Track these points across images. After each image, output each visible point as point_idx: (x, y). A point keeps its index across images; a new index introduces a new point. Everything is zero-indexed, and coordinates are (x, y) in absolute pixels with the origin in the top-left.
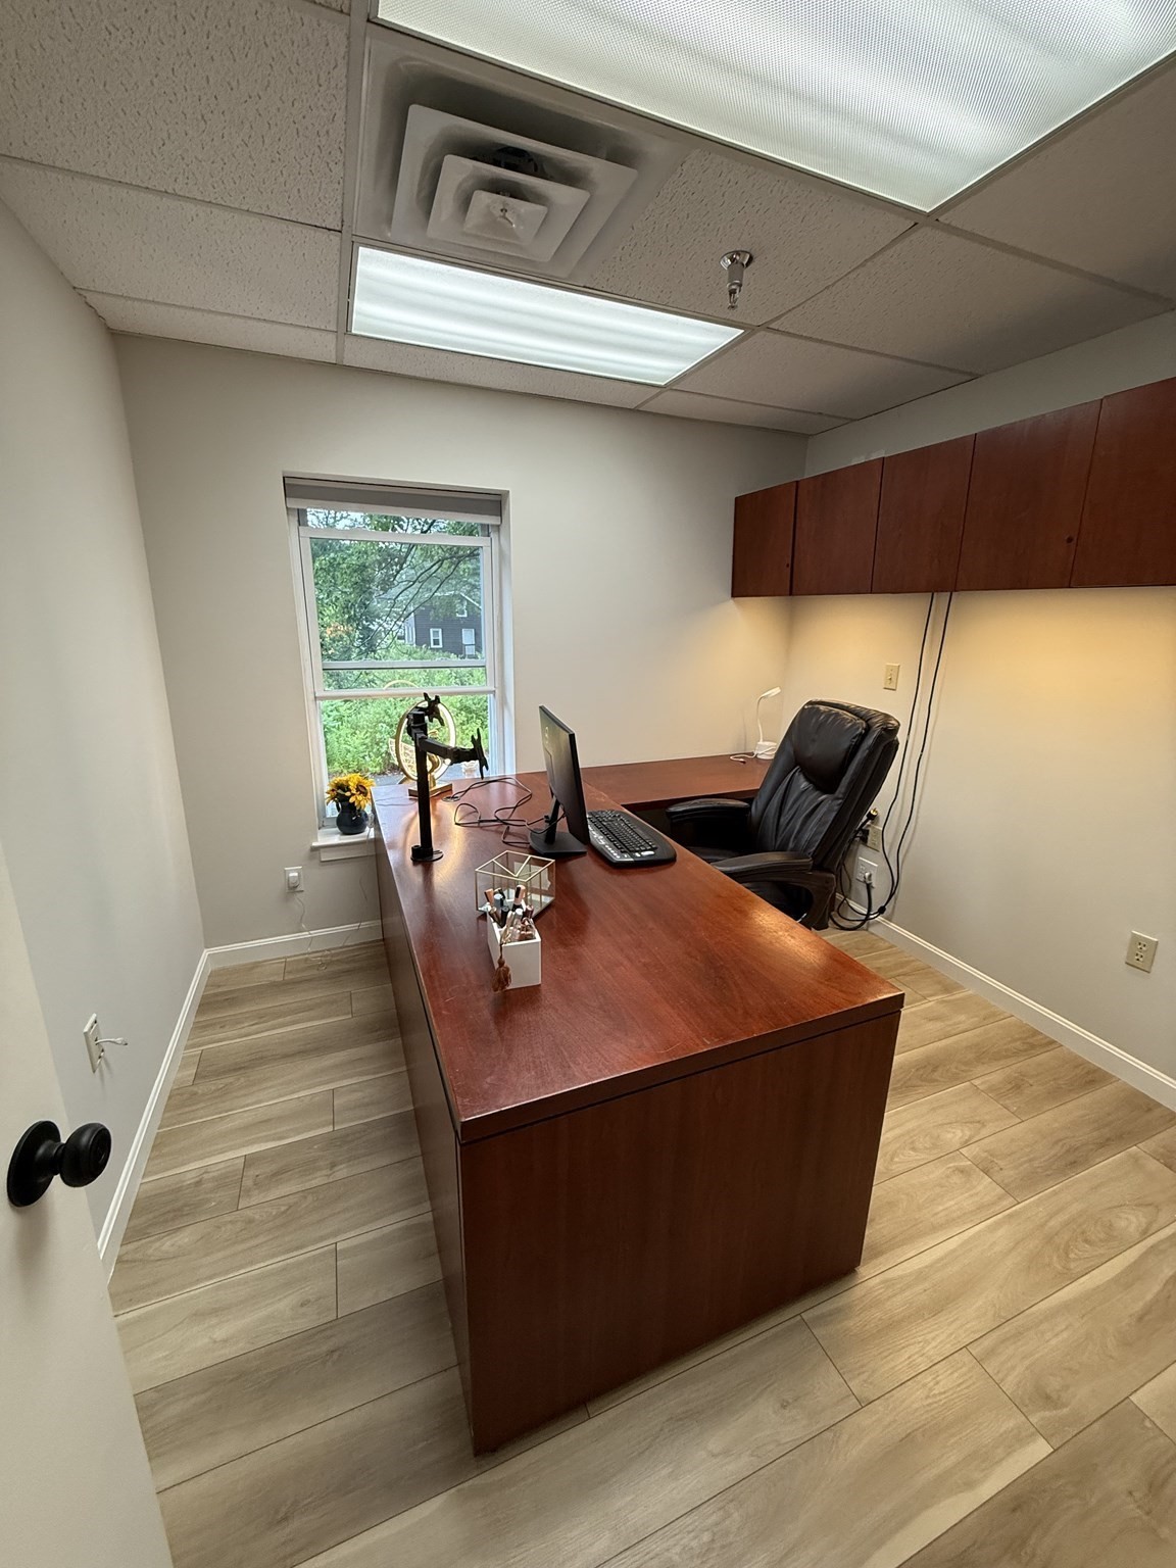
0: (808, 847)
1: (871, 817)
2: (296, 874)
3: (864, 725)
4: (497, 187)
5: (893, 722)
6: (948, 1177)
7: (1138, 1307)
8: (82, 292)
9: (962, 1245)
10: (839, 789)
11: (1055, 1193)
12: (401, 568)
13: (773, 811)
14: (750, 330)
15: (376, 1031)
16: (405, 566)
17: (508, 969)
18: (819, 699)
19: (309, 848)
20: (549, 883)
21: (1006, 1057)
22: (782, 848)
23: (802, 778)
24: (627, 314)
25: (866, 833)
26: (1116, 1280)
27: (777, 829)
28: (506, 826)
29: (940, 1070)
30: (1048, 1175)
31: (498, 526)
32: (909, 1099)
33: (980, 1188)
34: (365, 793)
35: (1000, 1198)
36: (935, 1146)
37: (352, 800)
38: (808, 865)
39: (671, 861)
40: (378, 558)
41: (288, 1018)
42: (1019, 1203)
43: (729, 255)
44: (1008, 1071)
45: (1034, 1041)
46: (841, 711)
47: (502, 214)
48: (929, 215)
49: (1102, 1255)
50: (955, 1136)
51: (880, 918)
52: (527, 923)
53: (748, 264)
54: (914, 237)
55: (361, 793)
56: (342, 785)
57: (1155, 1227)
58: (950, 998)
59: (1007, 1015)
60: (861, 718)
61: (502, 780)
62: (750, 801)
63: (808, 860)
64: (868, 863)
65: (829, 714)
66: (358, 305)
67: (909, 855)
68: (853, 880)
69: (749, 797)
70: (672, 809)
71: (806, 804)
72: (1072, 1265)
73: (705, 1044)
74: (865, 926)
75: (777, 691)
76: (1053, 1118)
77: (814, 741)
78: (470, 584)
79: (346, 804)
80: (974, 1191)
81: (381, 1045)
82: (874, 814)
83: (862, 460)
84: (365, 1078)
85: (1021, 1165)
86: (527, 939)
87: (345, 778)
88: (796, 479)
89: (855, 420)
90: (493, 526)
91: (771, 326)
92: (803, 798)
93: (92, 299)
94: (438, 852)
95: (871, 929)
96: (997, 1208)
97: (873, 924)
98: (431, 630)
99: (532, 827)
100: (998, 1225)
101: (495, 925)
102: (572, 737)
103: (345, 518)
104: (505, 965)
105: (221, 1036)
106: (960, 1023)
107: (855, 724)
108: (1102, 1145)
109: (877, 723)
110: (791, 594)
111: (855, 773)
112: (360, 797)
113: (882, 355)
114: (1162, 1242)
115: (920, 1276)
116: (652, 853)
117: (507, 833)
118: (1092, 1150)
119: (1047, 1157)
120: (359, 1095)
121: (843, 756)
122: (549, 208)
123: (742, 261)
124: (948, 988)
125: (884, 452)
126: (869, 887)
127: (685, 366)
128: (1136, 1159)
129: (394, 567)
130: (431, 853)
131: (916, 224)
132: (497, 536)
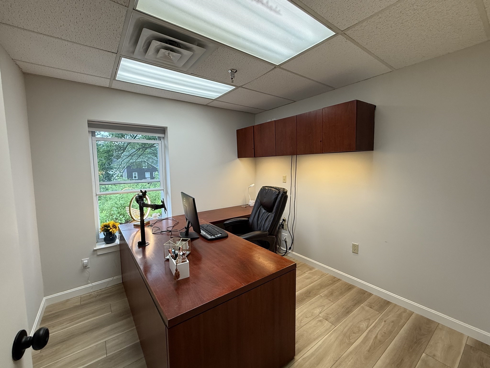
0: (267, 229)
1: (284, 220)
2: (87, 261)
3: (278, 191)
4: (166, 48)
5: (286, 190)
6: (316, 323)
7: (368, 348)
8: (15, 60)
9: (322, 342)
10: (273, 211)
11: (345, 322)
12: (124, 152)
13: (256, 220)
14: (237, 87)
15: (122, 316)
16: (125, 151)
17: (179, 272)
18: (265, 186)
19: (93, 250)
20: (189, 247)
21: (328, 286)
22: (260, 230)
23: (263, 209)
24: (203, 81)
25: (283, 225)
26: (362, 342)
27: (257, 225)
28: (171, 233)
29: (311, 293)
30: (342, 317)
31: (164, 137)
32: (304, 303)
33: (325, 325)
34: (116, 228)
35: (331, 326)
36: (312, 315)
37: (110, 231)
38: (267, 234)
39: (227, 237)
40: (115, 148)
41: (84, 318)
42: (336, 327)
43: (231, 70)
44: (329, 289)
45: (335, 280)
46: (271, 188)
47: (168, 55)
48: (278, 66)
49: (358, 336)
50: (317, 311)
51: (290, 251)
52: (184, 257)
53: (236, 72)
54: (275, 70)
55: (114, 228)
56: (107, 225)
57: (370, 324)
58: (312, 272)
59: (327, 274)
60: (277, 190)
61: (167, 219)
62: (249, 218)
63: (267, 232)
64: (285, 235)
65: (268, 189)
66: (119, 72)
67: (295, 231)
68: (281, 240)
69: (248, 217)
70: (225, 223)
71: (265, 217)
72: (351, 341)
73: (243, 285)
74: (286, 254)
75: (253, 185)
76: (342, 300)
77: (265, 197)
78: (148, 157)
79: (108, 232)
80: (324, 326)
81: (124, 321)
82: (285, 219)
83: (270, 121)
84: (119, 334)
85: (335, 315)
86: (184, 262)
87: (108, 223)
88: (253, 125)
89: (267, 110)
90: (162, 137)
91: (242, 87)
92: (264, 215)
93: (18, 63)
94: (148, 243)
95: (288, 255)
96: (331, 329)
97: (288, 253)
98: (133, 173)
99: (180, 231)
100: (331, 334)
101: (173, 260)
102: (194, 199)
103: (99, 134)
104: (178, 271)
105: (54, 330)
106: (315, 278)
107: (276, 191)
108: (354, 306)
109: (281, 191)
110: (255, 157)
111: (277, 205)
112: (114, 229)
113: (272, 95)
114: (371, 329)
115: (312, 354)
116: (221, 235)
117: (171, 235)
118: (352, 307)
119: (341, 312)
120: (117, 341)
121: (273, 201)
122: (182, 55)
123: (234, 72)
124: (311, 269)
125: (275, 119)
126: (286, 242)
127: (220, 95)
128: (363, 308)
129: (121, 151)
130: (145, 243)
131: (275, 67)
132: (163, 140)
